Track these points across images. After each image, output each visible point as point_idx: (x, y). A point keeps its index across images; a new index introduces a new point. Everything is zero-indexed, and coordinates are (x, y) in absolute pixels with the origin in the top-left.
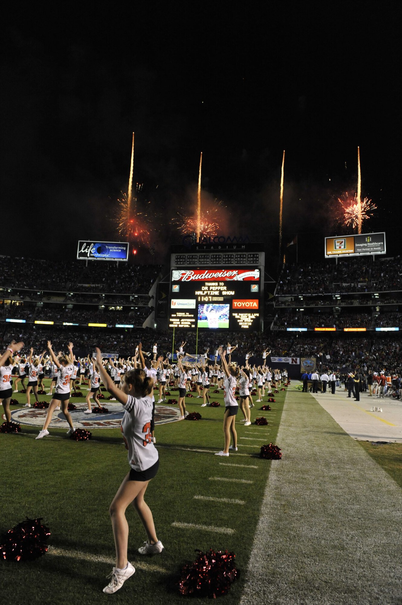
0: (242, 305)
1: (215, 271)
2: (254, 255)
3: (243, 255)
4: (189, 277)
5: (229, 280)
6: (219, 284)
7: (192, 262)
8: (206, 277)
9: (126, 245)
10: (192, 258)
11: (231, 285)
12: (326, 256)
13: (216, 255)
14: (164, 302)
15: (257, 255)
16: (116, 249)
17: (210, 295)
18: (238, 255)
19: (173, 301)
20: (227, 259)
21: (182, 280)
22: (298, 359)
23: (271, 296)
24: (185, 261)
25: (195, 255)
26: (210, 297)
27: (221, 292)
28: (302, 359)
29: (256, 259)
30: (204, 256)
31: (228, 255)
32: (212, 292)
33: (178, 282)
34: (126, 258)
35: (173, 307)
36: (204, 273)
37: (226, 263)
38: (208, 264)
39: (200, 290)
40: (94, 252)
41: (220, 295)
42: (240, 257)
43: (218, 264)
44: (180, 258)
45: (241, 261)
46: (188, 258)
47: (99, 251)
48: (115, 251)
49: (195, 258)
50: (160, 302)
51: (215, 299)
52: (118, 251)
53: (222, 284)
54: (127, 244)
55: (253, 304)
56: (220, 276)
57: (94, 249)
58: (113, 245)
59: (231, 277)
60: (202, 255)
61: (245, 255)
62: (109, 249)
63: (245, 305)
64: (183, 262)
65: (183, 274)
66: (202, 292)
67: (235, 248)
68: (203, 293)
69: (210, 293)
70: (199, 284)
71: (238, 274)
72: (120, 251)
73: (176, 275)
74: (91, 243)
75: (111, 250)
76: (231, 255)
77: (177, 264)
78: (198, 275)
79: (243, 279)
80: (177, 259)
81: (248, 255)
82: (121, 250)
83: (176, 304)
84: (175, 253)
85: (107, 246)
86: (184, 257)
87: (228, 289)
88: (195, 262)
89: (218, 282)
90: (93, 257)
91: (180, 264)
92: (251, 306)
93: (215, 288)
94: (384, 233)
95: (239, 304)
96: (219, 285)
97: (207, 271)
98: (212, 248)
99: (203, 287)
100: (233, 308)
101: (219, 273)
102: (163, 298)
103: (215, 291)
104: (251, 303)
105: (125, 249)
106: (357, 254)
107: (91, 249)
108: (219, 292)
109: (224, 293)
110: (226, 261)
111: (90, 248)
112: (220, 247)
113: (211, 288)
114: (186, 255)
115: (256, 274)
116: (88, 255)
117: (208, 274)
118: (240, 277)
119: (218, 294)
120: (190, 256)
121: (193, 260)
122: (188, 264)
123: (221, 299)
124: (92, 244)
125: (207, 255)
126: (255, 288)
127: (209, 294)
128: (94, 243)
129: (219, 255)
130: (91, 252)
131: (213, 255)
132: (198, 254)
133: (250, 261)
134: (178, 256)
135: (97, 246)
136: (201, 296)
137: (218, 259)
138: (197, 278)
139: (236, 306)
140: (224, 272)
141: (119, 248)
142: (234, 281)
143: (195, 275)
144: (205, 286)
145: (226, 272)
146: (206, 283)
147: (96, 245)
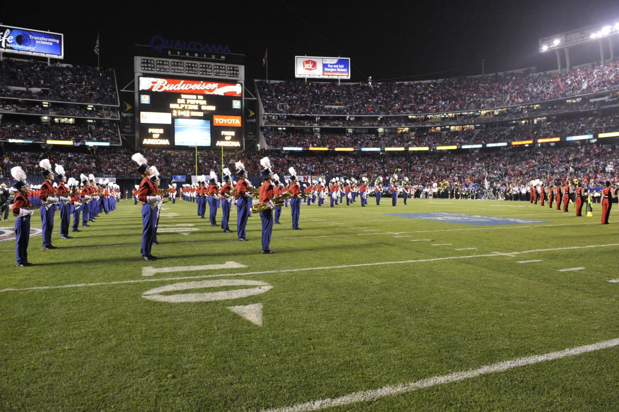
0: (224, 122)
1: (191, 82)
2: (233, 67)
3: (222, 66)
4: (162, 87)
5: (208, 93)
6: (197, 97)
7: (163, 69)
8: (182, 88)
9: (59, 38)
10: (163, 64)
11: (211, 99)
12: (297, 76)
13: (192, 64)
14: (130, 115)
15: (236, 67)
16: (45, 41)
17: (187, 110)
18: (216, 66)
19: (143, 114)
20: (204, 70)
21: (154, 90)
22: (310, 177)
23: (252, 114)
24: (154, 67)
25: (166, 61)
26: (188, 112)
27: (200, 106)
28: (312, 177)
29: (235, 72)
30: (177, 63)
31: (206, 65)
32: (189, 105)
33: (148, 92)
34: (61, 55)
35: (143, 121)
36: (179, 83)
37: (203, 74)
38: (183, 73)
39: (176, 102)
40: (11, 42)
41: (200, 110)
42: (219, 69)
43: (194, 74)
44: (147, 63)
45: (220, 73)
46: (157, 64)
47: (20, 40)
48: (43, 43)
49: (166, 65)
50: (125, 115)
51: (194, 114)
52: (48, 43)
53: (201, 97)
54: (61, 36)
55: (235, 121)
56: (198, 89)
57: (12, 37)
58: (40, 35)
59: (210, 90)
60: (174, 62)
61: (225, 67)
62: (34, 40)
63: (227, 122)
64: (151, 67)
65: (154, 83)
66: (178, 105)
67: (213, 57)
68: (180, 106)
69: (188, 107)
70: (174, 96)
71: (218, 88)
72: (51, 44)
73: (145, 83)
74: (6, 28)
75: (37, 42)
76: (209, 65)
77: (144, 70)
78: (173, 85)
79: (224, 93)
80: (142, 63)
81: (228, 67)
82: (53, 42)
83: (146, 117)
84: (141, 55)
85: (31, 36)
86: (152, 62)
87: (209, 104)
88: (166, 69)
89: (197, 95)
90: (11, 48)
91: (148, 70)
92: (234, 123)
93: (194, 102)
94: (349, 59)
95: (221, 121)
96: (197, 99)
97: (182, 82)
98: (187, 54)
99: (179, 100)
100: (215, 124)
101: (196, 85)
102: (127, 110)
103: (193, 105)
104: (234, 120)
105: (58, 41)
106: (326, 77)
107: (7, 37)
108: (198, 106)
109: (203, 108)
110: (203, 72)
111: (5, 36)
112: (196, 55)
113: (188, 101)
114: (155, 59)
115: (237, 89)
116: (3, 45)
117: (184, 85)
118: (221, 91)
119: (198, 109)
120: (160, 61)
121: (165, 67)
122: (157, 71)
123: (201, 114)
124: (8, 31)
125: (181, 63)
126: (237, 104)
127: (186, 108)
128: (11, 29)
129: (195, 64)
130: (6, 42)
131: (188, 63)
132: (170, 60)
133: (230, 74)
134: (144, 60)
135: (17, 34)
136: (177, 110)
137: (194, 69)
138: (171, 89)
139: (217, 122)
140: (202, 84)
141: (50, 40)
142: (214, 95)
143: (169, 85)
144: (180, 98)
145: (204, 84)
146: (182, 95)
147: (14, 31)
